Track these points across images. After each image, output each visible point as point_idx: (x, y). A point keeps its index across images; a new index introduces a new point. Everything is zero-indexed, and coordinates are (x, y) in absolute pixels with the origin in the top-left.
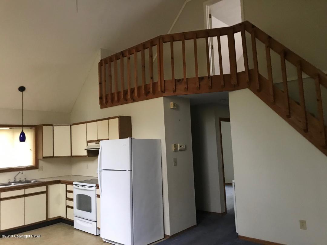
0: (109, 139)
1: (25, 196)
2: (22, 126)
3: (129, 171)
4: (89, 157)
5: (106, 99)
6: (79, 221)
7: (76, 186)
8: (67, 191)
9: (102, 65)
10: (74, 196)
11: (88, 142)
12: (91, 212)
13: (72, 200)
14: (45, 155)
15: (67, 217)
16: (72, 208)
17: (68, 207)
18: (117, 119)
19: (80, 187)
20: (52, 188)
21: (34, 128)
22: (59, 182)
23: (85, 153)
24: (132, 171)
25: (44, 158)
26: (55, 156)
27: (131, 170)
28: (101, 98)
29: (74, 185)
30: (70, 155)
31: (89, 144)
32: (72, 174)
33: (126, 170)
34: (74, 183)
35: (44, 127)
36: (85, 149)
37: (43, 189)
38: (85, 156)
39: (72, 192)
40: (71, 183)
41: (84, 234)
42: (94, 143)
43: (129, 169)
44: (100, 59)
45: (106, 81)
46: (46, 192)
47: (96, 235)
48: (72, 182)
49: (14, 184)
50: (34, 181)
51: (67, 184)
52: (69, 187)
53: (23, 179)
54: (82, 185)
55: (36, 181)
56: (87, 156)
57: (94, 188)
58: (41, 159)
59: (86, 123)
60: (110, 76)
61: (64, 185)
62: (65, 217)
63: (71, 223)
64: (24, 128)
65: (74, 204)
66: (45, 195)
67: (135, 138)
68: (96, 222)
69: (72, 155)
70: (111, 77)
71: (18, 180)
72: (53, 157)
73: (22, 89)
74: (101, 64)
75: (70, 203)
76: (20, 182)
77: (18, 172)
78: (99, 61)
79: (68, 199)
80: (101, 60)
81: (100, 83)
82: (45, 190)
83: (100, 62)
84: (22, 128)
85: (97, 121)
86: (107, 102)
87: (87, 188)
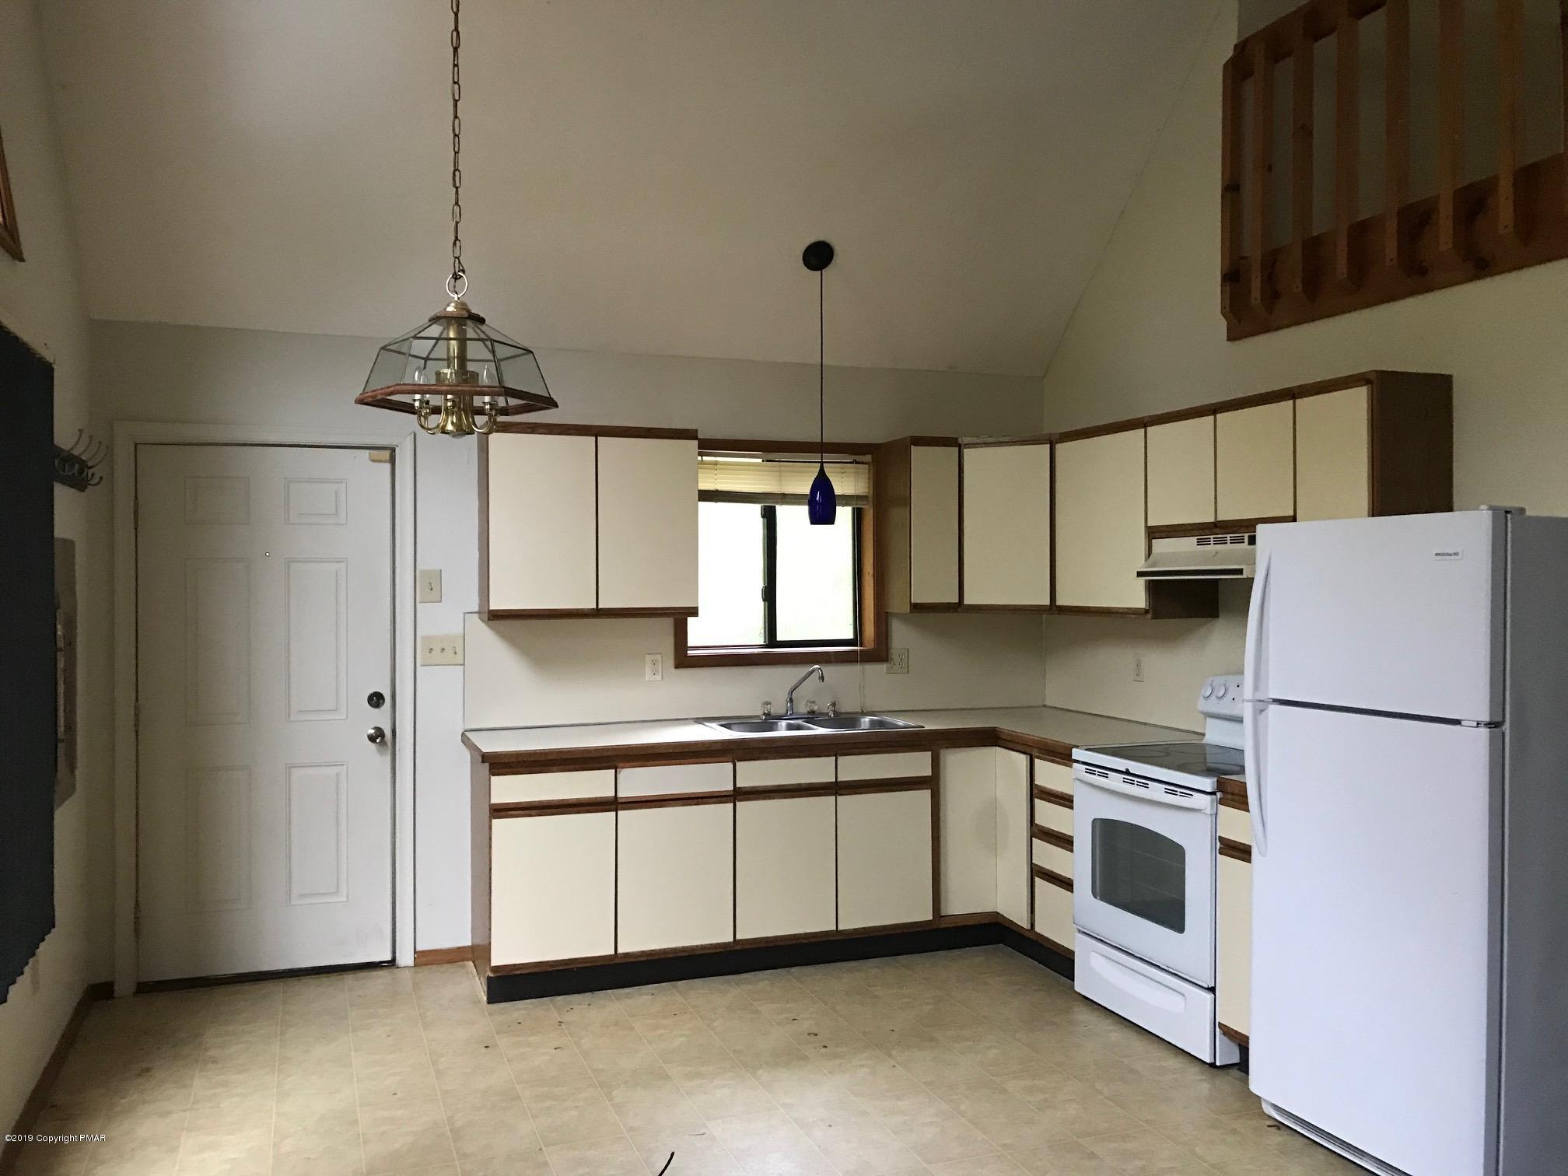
0: (1294, 519)
1: (837, 788)
2: (821, 448)
3: (1484, 732)
4: (1155, 617)
5: (1270, 277)
6: (1103, 960)
7: (1088, 772)
8: (1037, 793)
9: (1250, 74)
10: (1078, 824)
11: (1154, 533)
12: (1180, 929)
13: (1065, 842)
14: (922, 594)
15: (1033, 925)
16: (1067, 884)
17: (1037, 872)
18: (1359, 397)
19: (1115, 782)
20: (959, 763)
21: (868, 458)
22: (989, 738)
23: (1136, 597)
24: (1507, 727)
25: (917, 608)
26: (968, 600)
27: (1494, 725)
28: (1233, 277)
29: (1075, 765)
30: (1047, 602)
31: (1161, 545)
32: (1047, 703)
33: (1457, 722)
34: (1077, 754)
35: (915, 451)
36: (1140, 574)
37: (917, 764)
38: (1135, 612)
39: (1065, 801)
40: (1063, 756)
41: (1138, 1044)
42: (1194, 540)
43: (1486, 718)
44: (1234, 43)
45: (1270, 168)
46: (932, 783)
47: (1213, 1065)
48: (1070, 748)
49: (790, 727)
50: (872, 722)
51: (1035, 753)
52: (1050, 774)
53: (824, 706)
54: (1127, 772)
55: (881, 724)
56: (1146, 611)
57: (1203, 802)
58: (901, 617)
59: (1144, 423)
60: (1304, 131)
61: (1022, 760)
62: (1025, 925)
63: (1060, 962)
64: (827, 457)
65: (1079, 864)
66: (925, 795)
67: (1528, 513)
68: (1212, 990)
69: (1060, 602)
70: (1311, 133)
71: (802, 708)
72: (959, 607)
73: (819, 256)
74: (1238, 70)
75: (1049, 856)
76: (813, 718)
77: (801, 671)
78: (1229, 53)
79: (1038, 832)
80: (1241, 48)
81: (1232, 189)
82: (927, 772)
83: (1232, 59)
84: (817, 457)
85: (1214, 410)
86: (1272, 296)
87: (1156, 792)
